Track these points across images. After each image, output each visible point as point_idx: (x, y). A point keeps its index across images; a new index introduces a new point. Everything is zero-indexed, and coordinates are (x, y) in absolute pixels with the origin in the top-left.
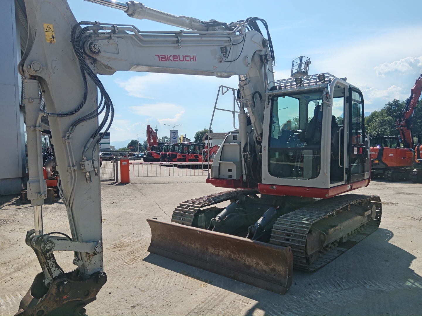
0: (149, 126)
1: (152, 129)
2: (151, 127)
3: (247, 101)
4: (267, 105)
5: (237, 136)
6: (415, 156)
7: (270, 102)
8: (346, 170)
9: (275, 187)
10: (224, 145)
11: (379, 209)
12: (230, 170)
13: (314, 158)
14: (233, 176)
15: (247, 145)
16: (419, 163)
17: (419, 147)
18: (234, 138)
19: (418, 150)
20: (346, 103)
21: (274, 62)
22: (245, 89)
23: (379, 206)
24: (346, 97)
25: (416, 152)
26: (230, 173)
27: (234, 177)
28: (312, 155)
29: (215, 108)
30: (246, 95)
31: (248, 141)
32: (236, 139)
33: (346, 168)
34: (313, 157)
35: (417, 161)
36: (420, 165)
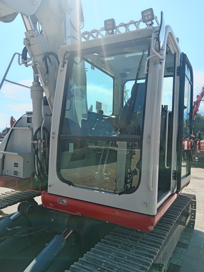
0: (12, 118)
1: (15, 119)
2: (14, 118)
3: (36, 63)
4: (62, 68)
5: (31, 118)
6: (197, 147)
7: (66, 63)
8: (173, 173)
9: (65, 201)
10: (14, 129)
11: (193, 207)
12: (16, 165)
13: (129, 152)
14: (19, 173)
15: (41, 130)
16: (200, 153)
17: (200, 141)
18: (29, 120)
19: (199, 144)
20: (177, 75)
21: (82, 22)
22: (31, 44)
23: (193, 204)
24: (177, 67)
25: (198, 145)
26: (16, 169)
27: (21, 175)
28: (126, 149)
29: (4, 79)
30: (35, 55)
31: (43, 124)
32: (31, 122)
33: (173, 171)
34: (127, 152)
35: (199, 152)
36: (201, 155)
